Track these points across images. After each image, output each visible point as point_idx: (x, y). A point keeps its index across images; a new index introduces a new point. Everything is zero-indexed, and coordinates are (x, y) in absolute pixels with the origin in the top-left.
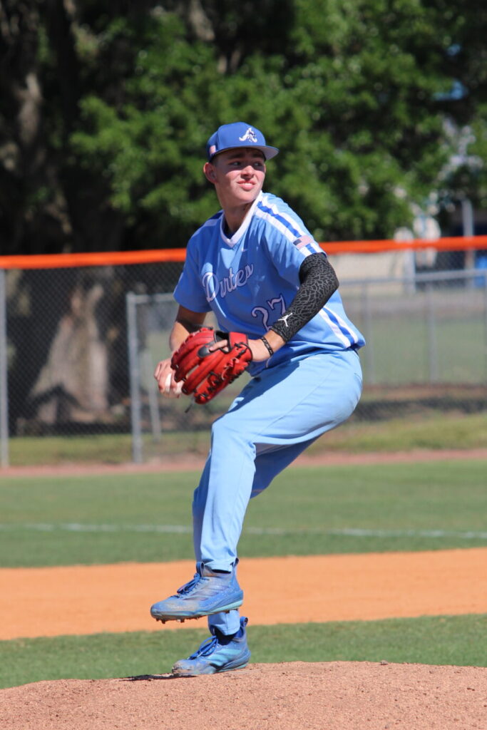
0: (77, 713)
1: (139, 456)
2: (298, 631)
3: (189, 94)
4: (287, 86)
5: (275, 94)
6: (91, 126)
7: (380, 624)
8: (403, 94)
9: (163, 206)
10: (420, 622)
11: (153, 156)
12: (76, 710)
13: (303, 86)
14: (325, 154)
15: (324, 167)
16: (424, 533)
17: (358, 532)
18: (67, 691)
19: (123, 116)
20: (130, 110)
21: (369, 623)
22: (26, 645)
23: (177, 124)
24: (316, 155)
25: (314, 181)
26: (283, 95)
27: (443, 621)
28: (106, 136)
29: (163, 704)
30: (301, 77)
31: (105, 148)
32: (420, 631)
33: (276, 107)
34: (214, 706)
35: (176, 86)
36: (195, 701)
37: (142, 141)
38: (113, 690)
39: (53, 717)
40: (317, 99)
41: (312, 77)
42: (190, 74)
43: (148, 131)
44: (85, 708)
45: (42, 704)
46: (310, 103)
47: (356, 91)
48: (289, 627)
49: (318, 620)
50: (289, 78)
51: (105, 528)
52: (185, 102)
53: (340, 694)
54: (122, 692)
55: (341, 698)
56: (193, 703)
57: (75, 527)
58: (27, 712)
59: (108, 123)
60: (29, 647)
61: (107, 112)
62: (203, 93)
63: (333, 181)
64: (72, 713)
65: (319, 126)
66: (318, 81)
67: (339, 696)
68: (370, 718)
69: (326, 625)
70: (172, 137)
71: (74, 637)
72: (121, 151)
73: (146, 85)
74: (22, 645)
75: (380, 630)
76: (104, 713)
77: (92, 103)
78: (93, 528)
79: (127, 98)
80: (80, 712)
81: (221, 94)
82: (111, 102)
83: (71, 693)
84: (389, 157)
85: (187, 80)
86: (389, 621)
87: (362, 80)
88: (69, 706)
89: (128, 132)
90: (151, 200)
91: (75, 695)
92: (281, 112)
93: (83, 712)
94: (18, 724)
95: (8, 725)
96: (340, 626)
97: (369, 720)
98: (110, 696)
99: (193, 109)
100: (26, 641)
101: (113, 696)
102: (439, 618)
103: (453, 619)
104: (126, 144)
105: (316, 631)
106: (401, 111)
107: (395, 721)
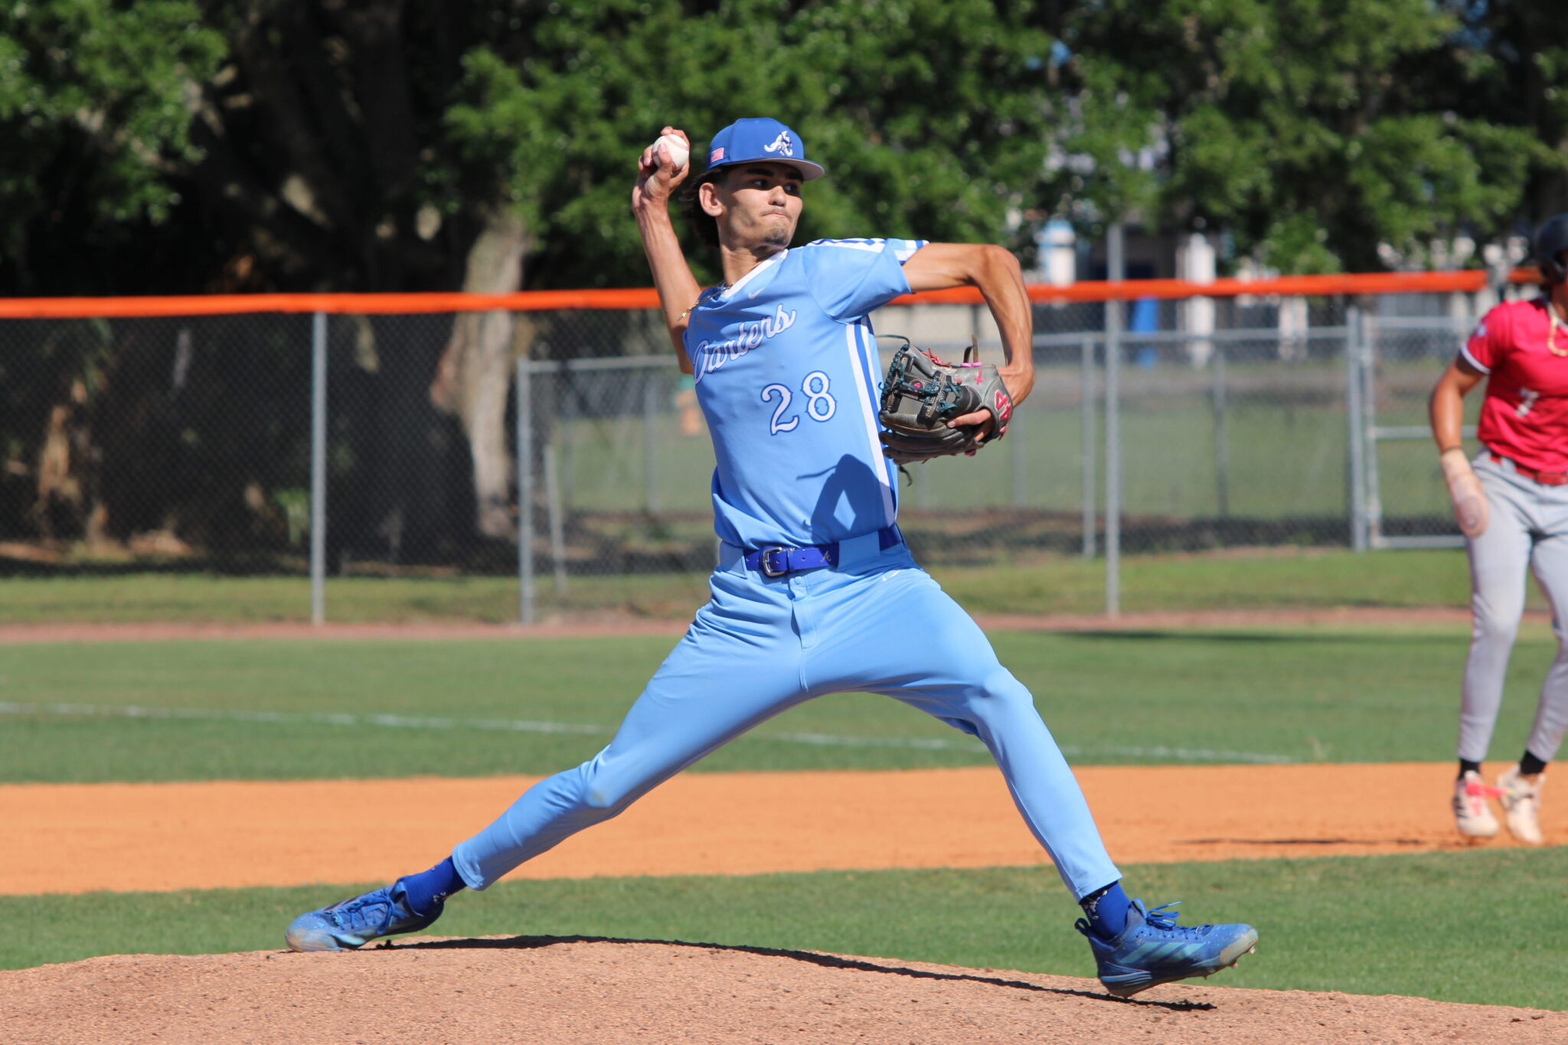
0: (146, 1006)
1: (528, 611)
2: (622, 889)
3: (635, 48)
4: (787, 41)
5: (769, 54)
6: (477, 95)
7: (751, 881)
8: (972, 58)
9: (590, 222)
10: (814, 879)
11: (578, 145)
12: (145, 1001)
13: (813, 40)
14: (848, 146)
15: (845, 169)
16: (918, 743)
17: (818, 739)
18: (135, 972)
19: (530, 83)
20: (540, 71)
21: (735, 880)
22: (193, 900)
23: (615, 97)
24: (834, 149)
25: (828, 190)
26: (782, 54)
27: (850, 878)
28: (503, 112)
29: (282, 995)
30: (813, 28)
31: (502, 131)
32: (812, 893)
33: (772, 73)
34: (360, 1001)
35: (615, 32)
36: (332, 992)
37: (561, 119)
38: (208, 972)
39: (108, 1012)
40: (836, 63)
41: (828, 26)
42: (638, 17)
43: (569, 105)
44: (160, 998)
45: (95, 991)
46: (825, 69)
47: (898, 50)
48: (607, 882)
49: (656, 873)
50: (791, 30)
51: (434, 722)
52: (625, 59)
53: (559, 987)
54: (221, 975)
55: (559, 993)
56: (328, 994)
57: (390, 720)
58: (69, 1002)
59: (505, 92)
60: (197, 903)
61: (504, 74)
62: (656, 47)
63: (857, 191)
64: (140, 1005)
65: (840, 104)
66: (840, 36)
67: (557, 989)
68: (598, 1024)
69: (668, 881)
70: (608, 115)
71: (270, 889)
72: (527, 135)
73: (567, 33)
74: (187, 900)
75: (750, 890)
76: (188, 1006)
77: (482, 60)
78: (415, 722)
79: (538, 51)
80: (151, 1005)
81: (687, 50)
82: (511, 59)
83: (142, 974)
84: (949, 156)
85: (633, 26)
86: (767, 876)
87: (909, 34)
88: (136, 994)
89: (539, 107)
90: (571, 213)
91: (147, 978)
92: (781, 79)
93: (155, 1005)
94: (54, 1021)
95: (36, 1023)
96: (688, 882)
97: (597, 1028)
98: (202, 981)
99: (638, 70)
100: (194, 893)
101: (207, 980)
102: (843, 874)
103: (867, 876)
104: (536, 126)
105: (650, 889)
106: (968, 85)
107: (636, 1030)
